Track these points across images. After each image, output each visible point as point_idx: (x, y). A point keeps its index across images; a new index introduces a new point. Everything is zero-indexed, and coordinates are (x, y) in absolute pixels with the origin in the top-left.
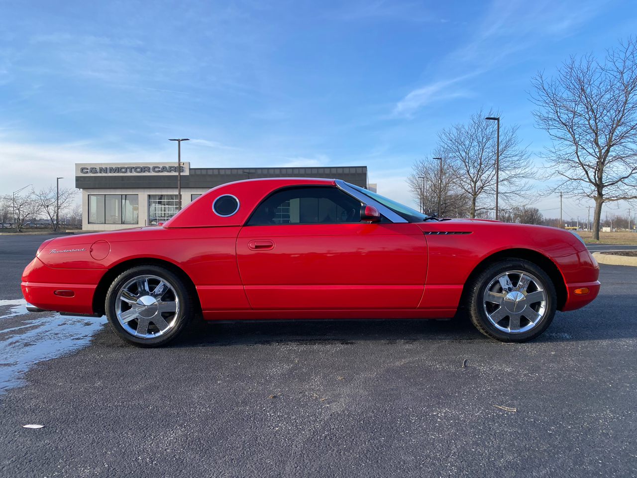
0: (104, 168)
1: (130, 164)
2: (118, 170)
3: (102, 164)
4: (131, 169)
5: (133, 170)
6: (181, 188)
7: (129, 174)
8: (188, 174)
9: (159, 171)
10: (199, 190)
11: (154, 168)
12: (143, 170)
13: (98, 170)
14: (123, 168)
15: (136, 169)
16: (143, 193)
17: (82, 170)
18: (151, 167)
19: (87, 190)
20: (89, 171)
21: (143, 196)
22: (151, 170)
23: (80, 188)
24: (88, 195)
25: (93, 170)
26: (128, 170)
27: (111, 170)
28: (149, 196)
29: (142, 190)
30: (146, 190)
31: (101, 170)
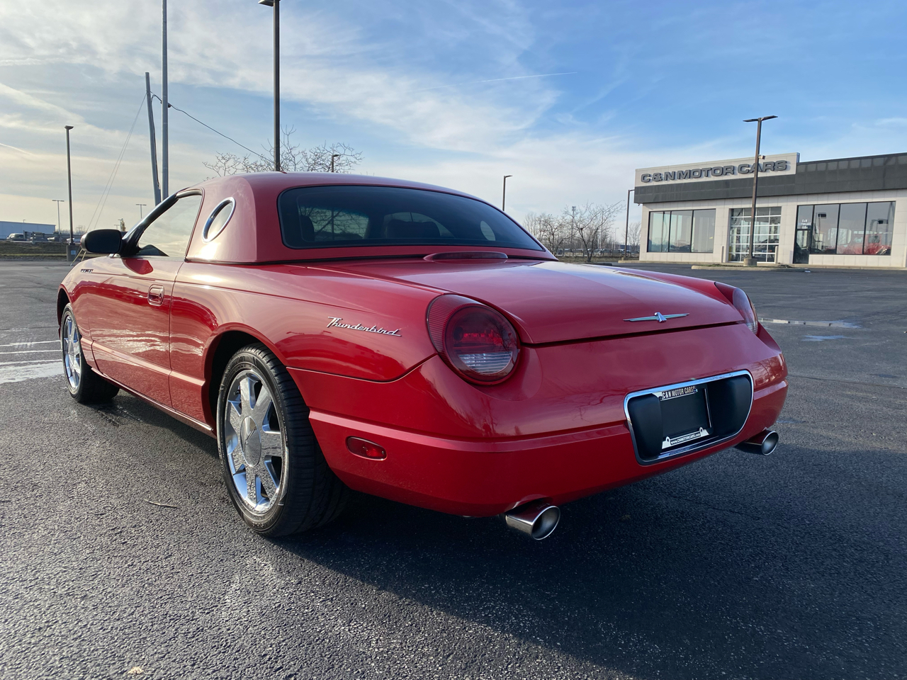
0: (671, 172)
1: (707, 163)
2: (690, 174)
3: (669, 167)
4: (708, 172)
5: (710, 172)
6: (756, 197)
7: (704, 179)
8: (795, 173)
9: (748, 172)
10: (810, 197)
11: (741, 167)
12: (725, 172)
13: (663, 177)
14: (697, 171)
15: (713, 171)
16: (723, 206)
17: (644, 177)
18: (737, 165)
19: (648, 205)
20: (651, 178)
21: (722, 211)
22: (736, 171)
23: (639, 203)
24: (650, 212)
25: (657, 177)
26: (703, 173)
27: (681, 175)
28: (732, 211)
29: (723, 202)
30: (727, 201)
31: (668, 176)
